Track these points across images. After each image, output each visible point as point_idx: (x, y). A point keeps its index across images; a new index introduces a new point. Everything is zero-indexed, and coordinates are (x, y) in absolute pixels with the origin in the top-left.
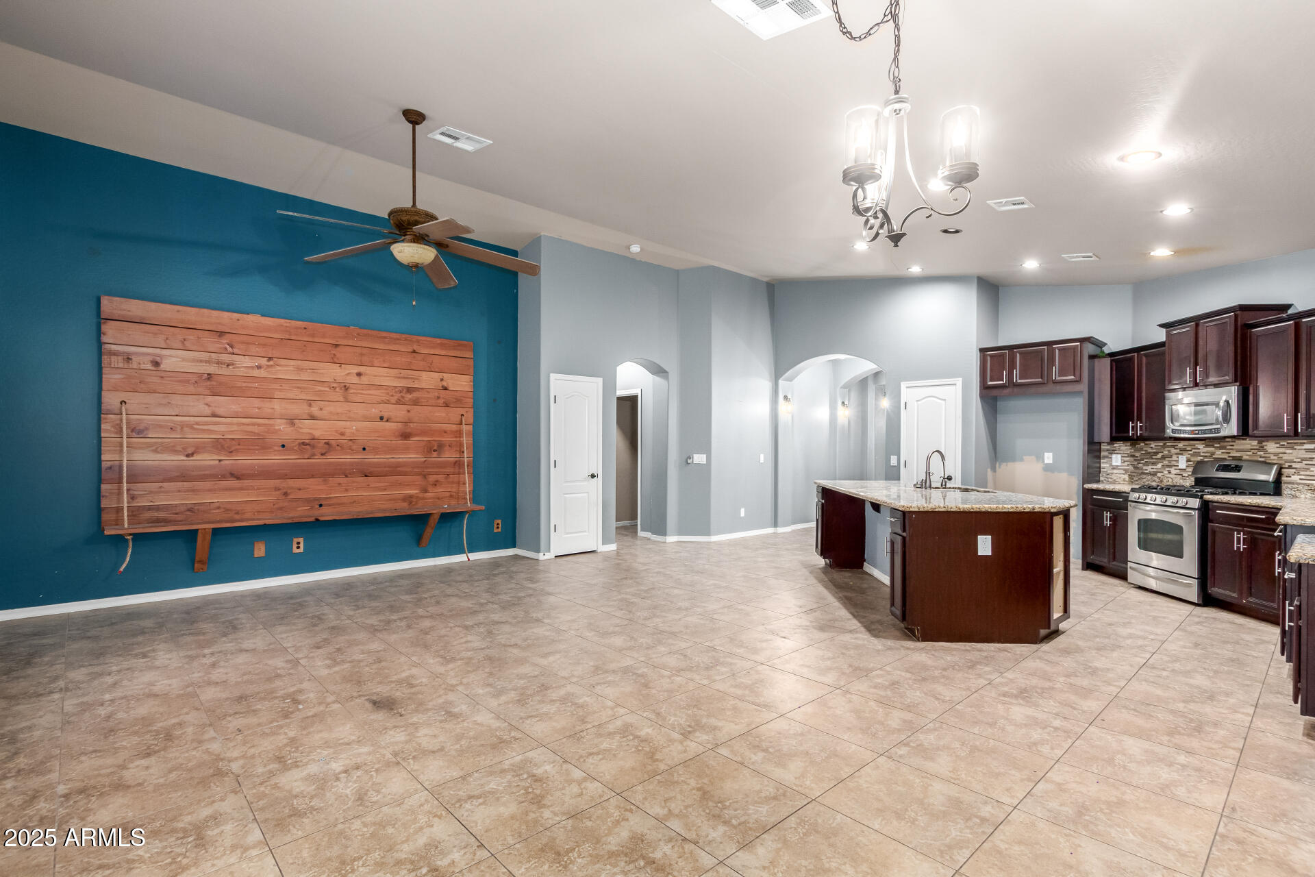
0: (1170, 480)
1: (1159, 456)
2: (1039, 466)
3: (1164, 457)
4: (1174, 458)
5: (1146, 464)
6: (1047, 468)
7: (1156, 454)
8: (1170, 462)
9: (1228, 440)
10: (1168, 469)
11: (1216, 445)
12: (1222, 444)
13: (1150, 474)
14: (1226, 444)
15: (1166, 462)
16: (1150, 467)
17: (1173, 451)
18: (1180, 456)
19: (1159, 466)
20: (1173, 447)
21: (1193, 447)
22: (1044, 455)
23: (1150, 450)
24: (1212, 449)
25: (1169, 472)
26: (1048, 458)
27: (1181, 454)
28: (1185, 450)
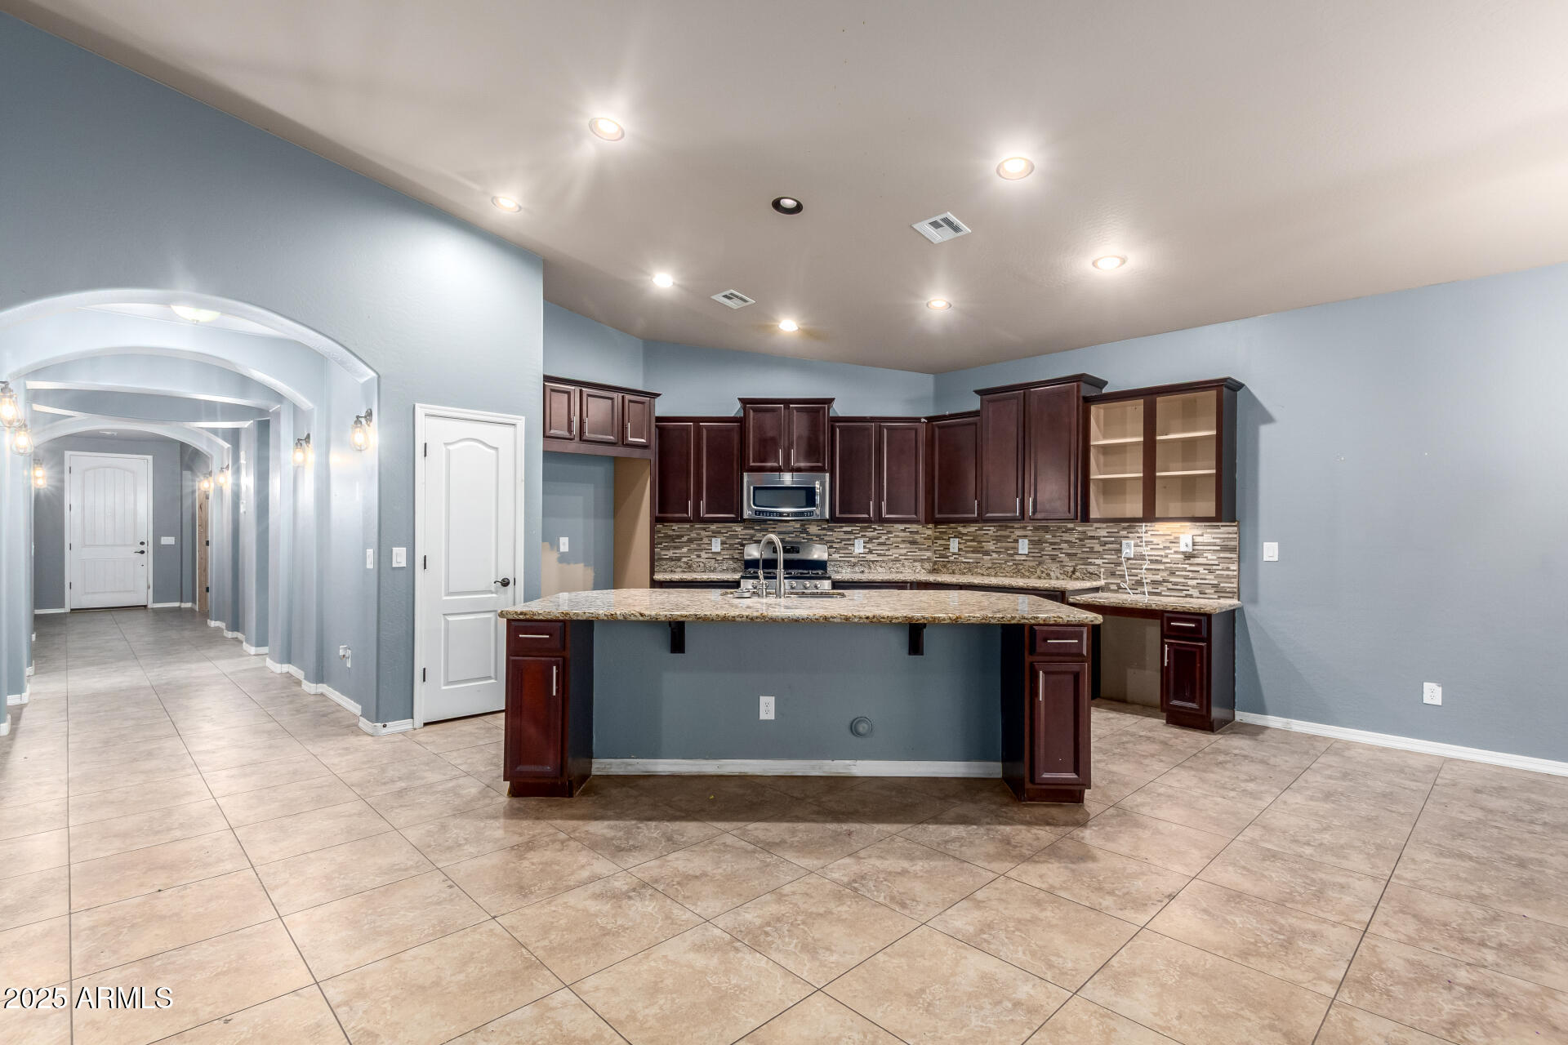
0: (702, 565)
1: (685, 539)
2: (554, 556)
3: (690, 541)
4: (706, 540)
5: (667, 548)
6: (563, 559)
7: (681, 537)
8: (699, 545)
9: (769, 522)
10: (696, 553)
11: (756, 528)
12: (762, 526)
13: (671, 559)
14: (767, 526)
15: (693, 546)
16: (672, 551)
17: (703, 533)
18: (713, 539)
19: (685, 550)
20: (704, 529)
21: (729, 529)
22: (559, 539)
23: (670, 533)
24: (752, 532)
25: (699, 556)
26: (564, 544)
27: (715, 537)
28: (719, 532)
